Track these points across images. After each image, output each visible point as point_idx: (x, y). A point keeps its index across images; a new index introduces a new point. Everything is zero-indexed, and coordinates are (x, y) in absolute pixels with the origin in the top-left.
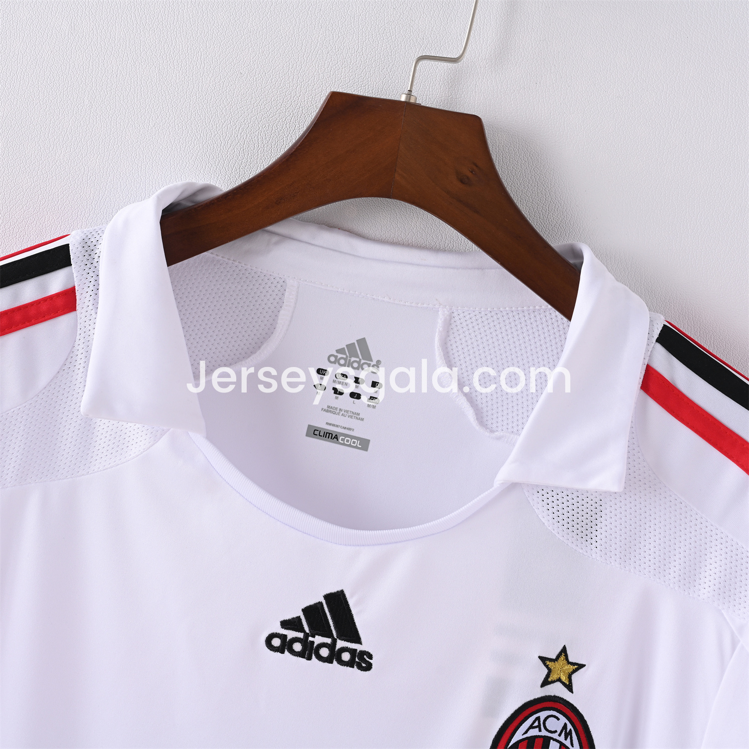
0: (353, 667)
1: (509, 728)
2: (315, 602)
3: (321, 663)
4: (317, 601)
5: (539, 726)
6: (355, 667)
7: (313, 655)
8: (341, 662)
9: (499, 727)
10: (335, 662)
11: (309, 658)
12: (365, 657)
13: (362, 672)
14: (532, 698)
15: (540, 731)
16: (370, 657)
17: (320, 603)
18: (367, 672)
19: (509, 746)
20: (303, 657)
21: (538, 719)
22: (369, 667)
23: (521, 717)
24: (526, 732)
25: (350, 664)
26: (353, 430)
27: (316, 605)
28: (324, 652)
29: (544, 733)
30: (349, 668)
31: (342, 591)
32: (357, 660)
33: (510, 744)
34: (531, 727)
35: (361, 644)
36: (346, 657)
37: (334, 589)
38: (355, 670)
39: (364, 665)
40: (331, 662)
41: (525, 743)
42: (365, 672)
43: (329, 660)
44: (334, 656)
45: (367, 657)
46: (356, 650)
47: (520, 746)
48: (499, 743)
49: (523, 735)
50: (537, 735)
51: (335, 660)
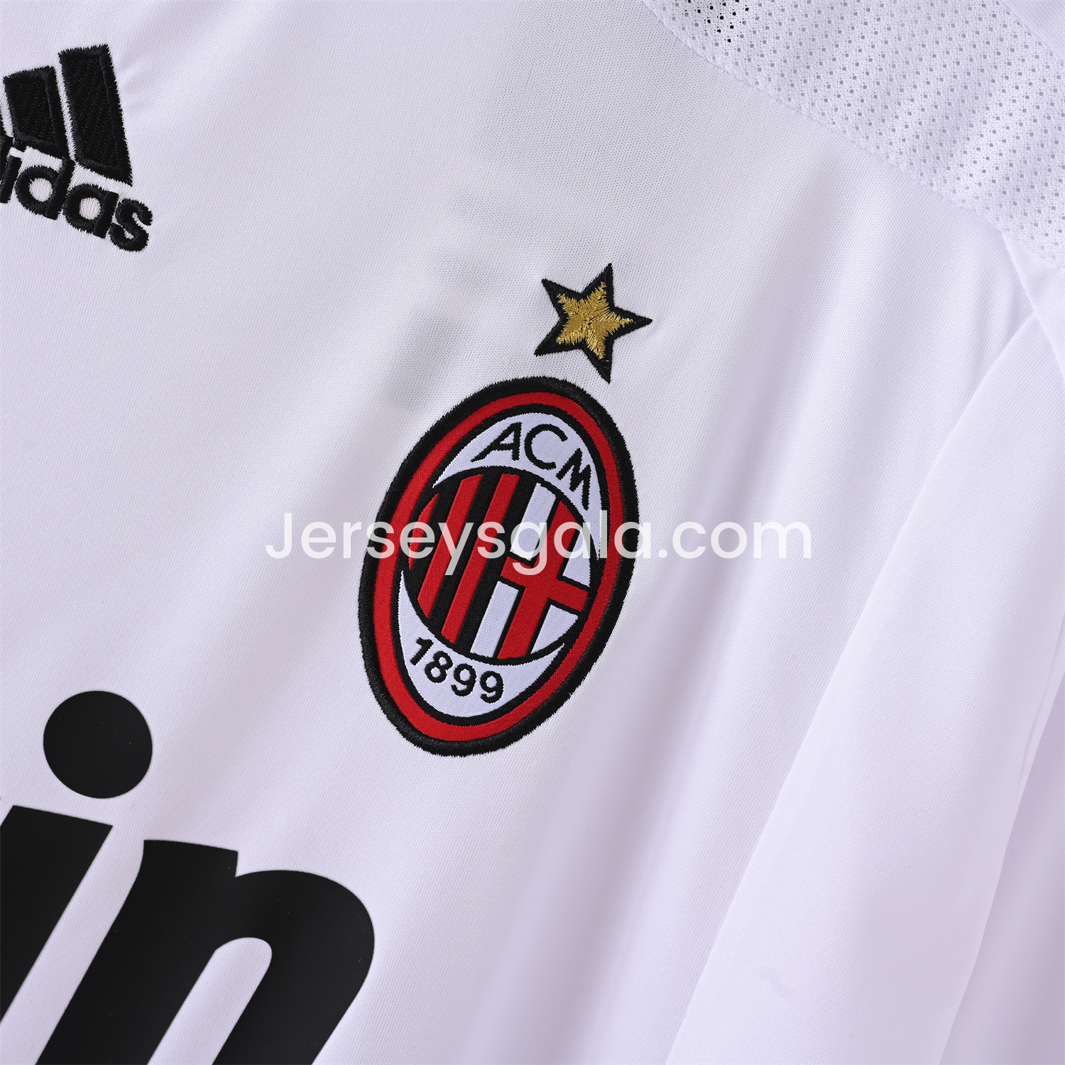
0: (103, 236)
1: (445, 439)
2: (38, 66)
3: (28, 214)
4: (43, 64)
5: (514, 447)
6: (108, 236)
7: (14, 192)
8: (77, 221)
9: (422, 434)
10: (62, 217)
11: (3, 198)
12: (135, 216)
13: (122, 251)
14: (510, 377)
15: (515, 457)
16: (147, 217)
17: (50, 71)
18: (134, 254)
19: (437, 482)
21: (516, 428)
22: (139, 242)
23: (477, 418)
24: (482, 456)
25: (97, 227)
27: (38, 71)
28: (41, 190)
29: (523, 464)
30: (93, 239)
31: (104, 50)
32: (114, 220)
33: (441, 479)
34: (496, 445)
35: (130, 182)
36: (90, 209)
37: (85, 40)
38: (105, 245)
39: (128, 235)
40: (54, 216)
41: (474, 481)
42: (127, 252)
43: (48, 210)
44: (63, 202)
45: (139, 217)
46: (115, 196)
47: (463, 486)
48: (415, 471)
49: (473, 461)
50: (507, 466)
51: (62, 212)
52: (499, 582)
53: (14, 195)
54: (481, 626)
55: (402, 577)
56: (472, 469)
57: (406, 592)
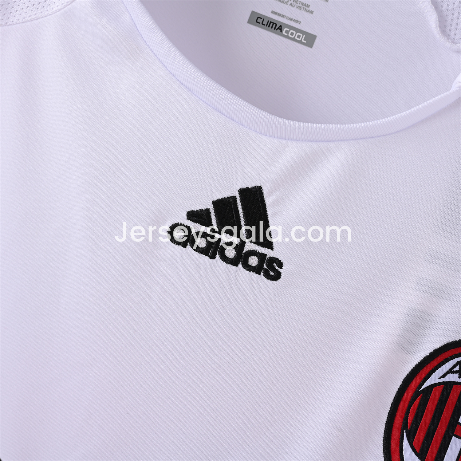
0: (260, 274)
1: (425, 368)
2: (228, 196)
3: (225, 264)
4: (231, 195)
5: (459, 372)
6: (262, 274)
7: (218, 254)
8: (247, 267)
10: (240, 265)
11: (213, 257)
12: (275, 264)
13: (269, 281)
14: (457, 339)
16: (280, 265)
17: (234, 198)
18: (274, 282)
19: (422, 389)
20: (206, 254)
21: (460, 363)
22: (277, 277)
23: (441, 358)
24: (444, 376)
25: (257, 270)
26: (300, 23)
27: (228, 198)
28: (230, 252)
30: (255, 275)
31: (259, 189)
32: (265, 266)
33: (423, 387)
34: (450, 371)
35: (272, 249)
37: (251, 184)
38: (261, 278)
39: (272, 273)
40: (237, 265)
41: (441, 388)
42: (271, 281)
43: (234, 262)
44: (241, 258)
45: (276, 265)
46: (266, 255)
47: (435, 390)
48: (410, 383)
49: (439, 379)
50: (456, 381)
51: (240, 263)
52: (453, 437)
53: (218, 255)
54: (445, 458)
55: (405, 433)
56: (439, 383)
57: (407, 440)
